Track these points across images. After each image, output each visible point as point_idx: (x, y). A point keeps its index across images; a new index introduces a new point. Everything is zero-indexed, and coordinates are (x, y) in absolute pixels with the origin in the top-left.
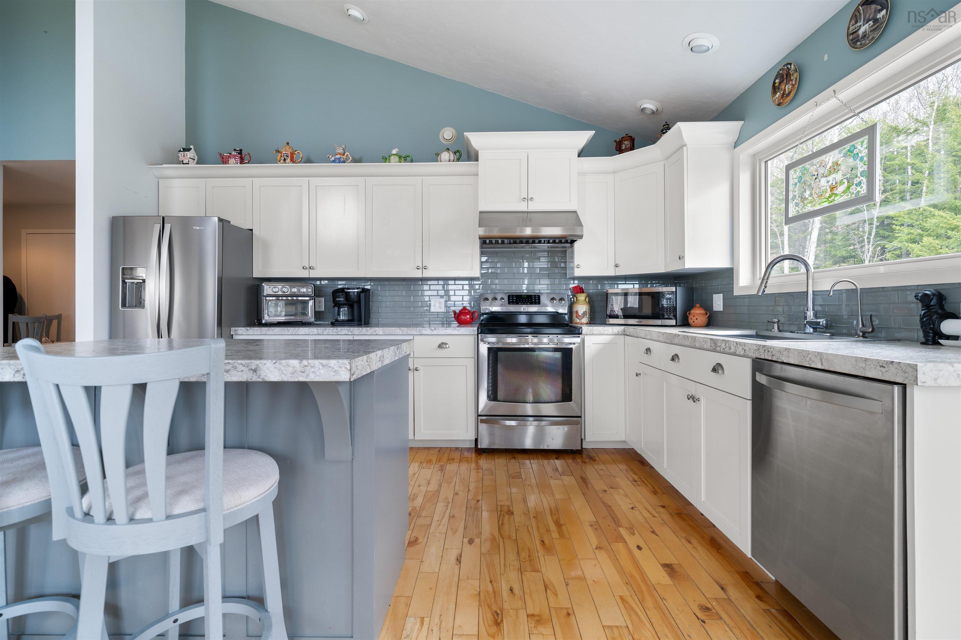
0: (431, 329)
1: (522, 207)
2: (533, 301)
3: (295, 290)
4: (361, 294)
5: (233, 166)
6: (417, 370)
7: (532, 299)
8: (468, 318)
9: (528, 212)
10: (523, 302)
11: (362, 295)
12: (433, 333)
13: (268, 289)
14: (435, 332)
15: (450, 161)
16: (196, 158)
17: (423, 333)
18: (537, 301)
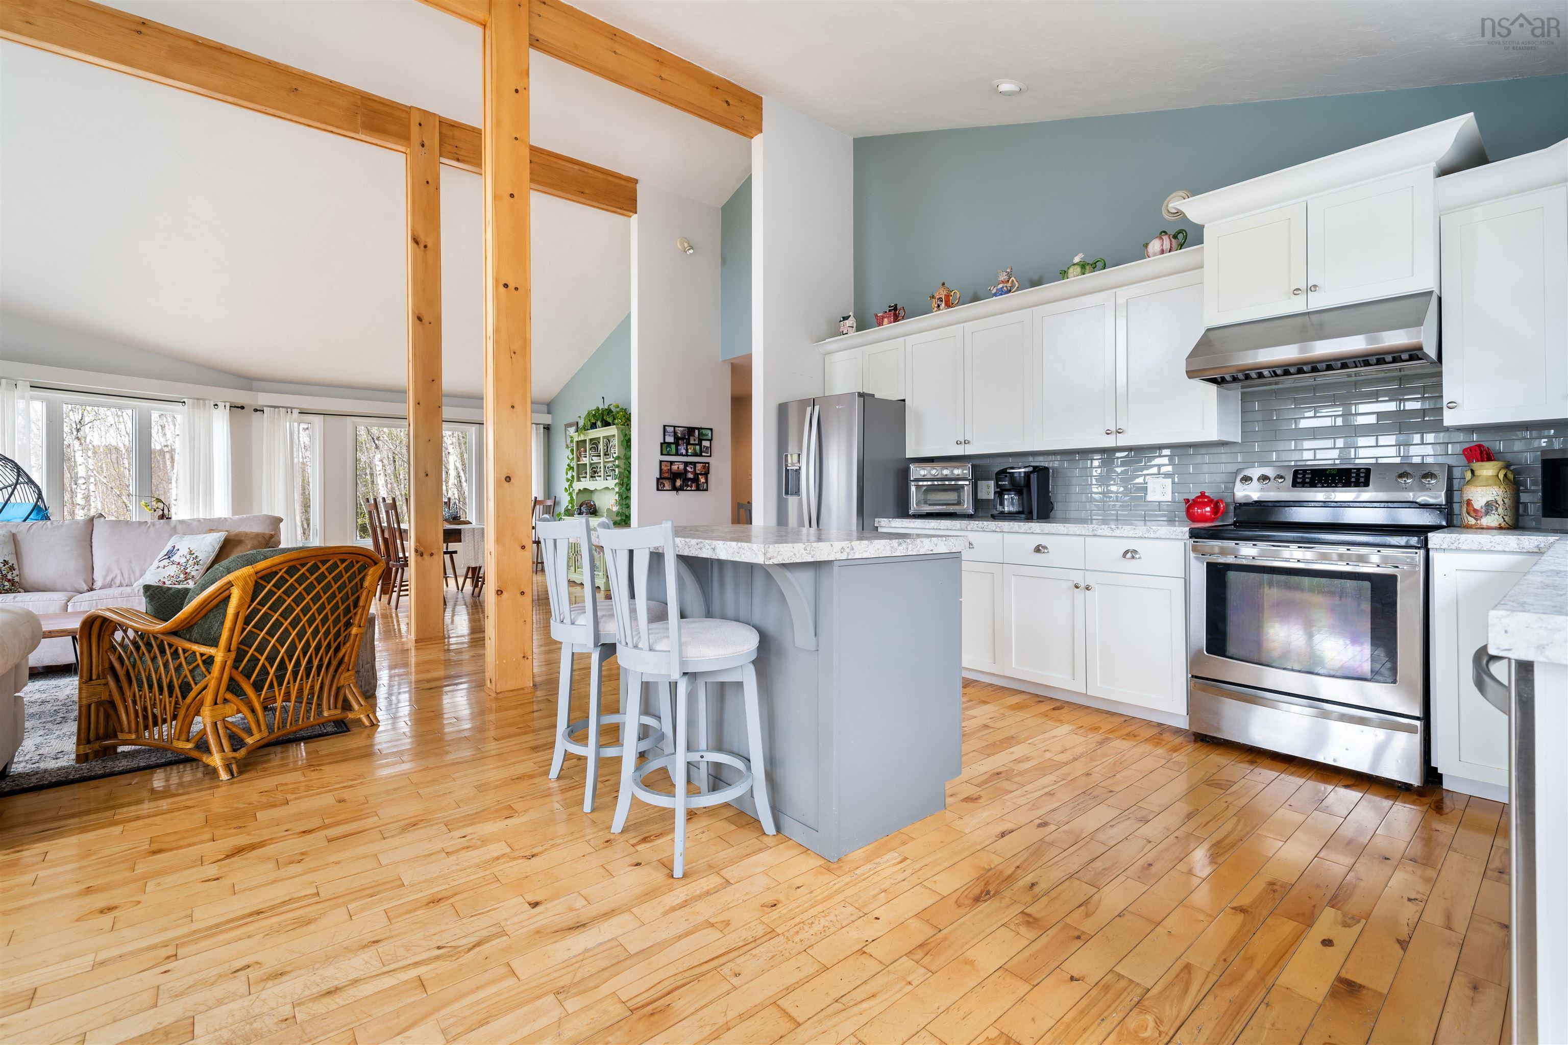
0: (1111, 528)
1: (1297, 305)
2: (1353, 480)
3: (946, 472)
4: (1032, 476)
5: (889, 328)
6: (1087, 588)
7: (1351, 477)
8: (1208, 512)
9: (1309, 313)
10: (1328, 483)
11: (1034, 477)
12: (1113, 535)
13: (917, 471)
14: (1117, 533)
15: (1162, 252)
16: (855, 326)
17: (1099, 534)
18: (1362, 480)
